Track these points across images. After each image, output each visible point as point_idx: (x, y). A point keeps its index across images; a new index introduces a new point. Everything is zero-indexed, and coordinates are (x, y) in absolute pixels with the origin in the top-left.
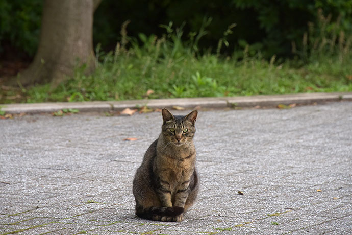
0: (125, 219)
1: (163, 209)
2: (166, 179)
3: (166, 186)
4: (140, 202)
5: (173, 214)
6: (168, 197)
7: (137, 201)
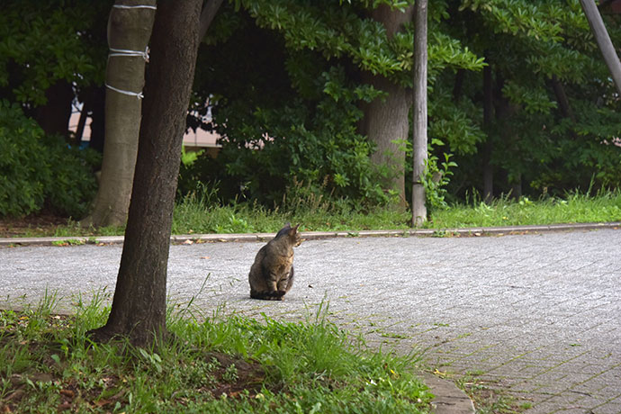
0: (244, 299)
1: (272, 292)
2: (275, 272)
3: (274, 277)
4: (255, 288)
5: (279, 296)
6: (275, 283)
7: (251, 287)
